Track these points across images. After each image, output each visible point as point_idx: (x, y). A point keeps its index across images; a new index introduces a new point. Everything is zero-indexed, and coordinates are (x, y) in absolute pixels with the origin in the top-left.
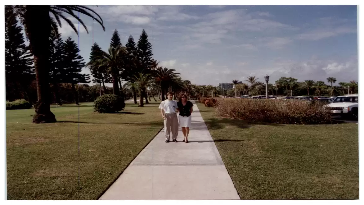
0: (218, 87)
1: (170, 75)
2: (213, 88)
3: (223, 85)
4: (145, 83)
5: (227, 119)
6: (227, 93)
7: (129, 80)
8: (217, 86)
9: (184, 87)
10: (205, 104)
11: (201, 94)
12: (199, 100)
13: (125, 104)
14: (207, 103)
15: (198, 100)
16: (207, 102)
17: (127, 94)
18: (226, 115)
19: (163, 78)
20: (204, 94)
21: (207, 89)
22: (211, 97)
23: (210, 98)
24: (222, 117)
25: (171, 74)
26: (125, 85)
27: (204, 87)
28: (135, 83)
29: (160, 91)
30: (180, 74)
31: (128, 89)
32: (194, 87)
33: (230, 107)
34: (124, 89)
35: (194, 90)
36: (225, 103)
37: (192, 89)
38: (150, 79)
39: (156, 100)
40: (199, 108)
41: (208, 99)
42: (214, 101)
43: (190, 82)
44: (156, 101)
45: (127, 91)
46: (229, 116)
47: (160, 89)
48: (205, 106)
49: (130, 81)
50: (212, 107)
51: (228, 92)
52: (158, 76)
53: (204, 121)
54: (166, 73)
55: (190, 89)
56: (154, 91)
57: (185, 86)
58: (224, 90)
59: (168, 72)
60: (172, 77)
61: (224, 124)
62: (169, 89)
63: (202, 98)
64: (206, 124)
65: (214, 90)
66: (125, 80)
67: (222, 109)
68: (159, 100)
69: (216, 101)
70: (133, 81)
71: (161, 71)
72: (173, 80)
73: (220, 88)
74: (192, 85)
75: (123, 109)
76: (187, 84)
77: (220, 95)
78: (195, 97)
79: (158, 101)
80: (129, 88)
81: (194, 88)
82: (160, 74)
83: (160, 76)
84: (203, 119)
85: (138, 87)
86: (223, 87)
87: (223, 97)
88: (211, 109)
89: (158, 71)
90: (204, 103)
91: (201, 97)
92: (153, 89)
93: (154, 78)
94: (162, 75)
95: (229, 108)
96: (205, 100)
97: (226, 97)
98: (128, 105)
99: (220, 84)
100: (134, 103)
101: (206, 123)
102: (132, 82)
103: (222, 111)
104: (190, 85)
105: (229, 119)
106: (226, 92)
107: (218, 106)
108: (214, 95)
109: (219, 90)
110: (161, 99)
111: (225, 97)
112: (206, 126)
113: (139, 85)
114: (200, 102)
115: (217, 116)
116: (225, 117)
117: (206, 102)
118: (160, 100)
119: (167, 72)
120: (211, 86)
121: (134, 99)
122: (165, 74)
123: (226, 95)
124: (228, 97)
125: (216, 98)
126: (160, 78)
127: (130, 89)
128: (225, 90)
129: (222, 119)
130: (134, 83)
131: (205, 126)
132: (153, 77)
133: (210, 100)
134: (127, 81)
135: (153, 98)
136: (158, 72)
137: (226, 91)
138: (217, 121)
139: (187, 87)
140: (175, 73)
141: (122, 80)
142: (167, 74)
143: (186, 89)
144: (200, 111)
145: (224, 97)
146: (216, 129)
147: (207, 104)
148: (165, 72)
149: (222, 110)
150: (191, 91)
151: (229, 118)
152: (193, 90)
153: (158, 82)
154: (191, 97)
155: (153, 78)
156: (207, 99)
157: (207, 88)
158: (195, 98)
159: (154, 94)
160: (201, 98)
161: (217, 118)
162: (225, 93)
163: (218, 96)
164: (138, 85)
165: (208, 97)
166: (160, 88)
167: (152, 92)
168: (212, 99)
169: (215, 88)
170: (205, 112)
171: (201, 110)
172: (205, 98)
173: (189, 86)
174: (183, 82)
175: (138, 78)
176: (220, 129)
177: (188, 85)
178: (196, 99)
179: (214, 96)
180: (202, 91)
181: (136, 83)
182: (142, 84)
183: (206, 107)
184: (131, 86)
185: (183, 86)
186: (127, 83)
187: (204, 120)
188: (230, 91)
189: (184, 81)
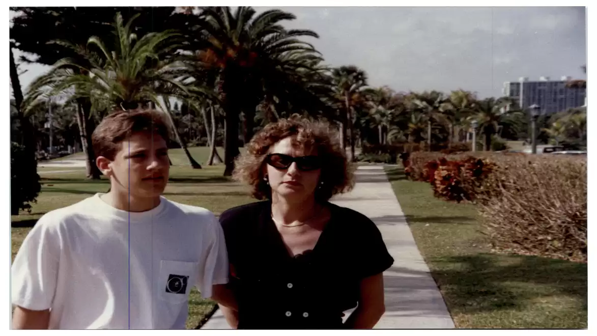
0: (506, 99)
1: (267, 38)
2: (478, 103)
3: (533, 89)
4: (142, 79)
5: (545, 262)
6: (550, 131)
7: (63, 62)
8: (497, 97)
9: (336, 101)
10: (433, 183)
11: (418, 134)
12: (406, 163)
13: (38, 177)
14: (445, 179)
15: (398, 165)
16: (444, 173)
17: (54, 129)
18: (541, 242)
19: (231, 52)
20: (433, 136)
21: (447, 112)
22: (466, 148)
23: (458, 157)
24: (522, 252)
25: (270, 36)
26: (41, 81)
27: (430, 99)
28: (92, 75)
29: (219, 120)
30: (315, 35)
31: (55, 107)
32: (383, 102)
33: (563, 202)
34: (33, 103)
35: (383, 115)
36: (536, 180)
37: (373, 111)
38: (172, 61)
39: (199, 162)
40: (403, 206)
41: (449, 158)
42: (480, 170)
43: (361, 74)
44: (196, 165)
45: (50, 115)
46: (557, 244)
47: (217, 106)
48: (436, 192)
49: (64, 67)
50: (469, 199)
51: (555, 124)
52: (204, 45)
53: (425, 268)
54: (247, 28)
55: (362, 108)
56: (189, 116)
57: (338, 96)
58: (534, 113)
59: (254, 23)
60: (278, 49)
61: (531, 286)
62: (259, 108)
63: (421, 157)
64: (436, 281)
65: (481, 115)
66: (38, 61)
67: (518, 209)
68: (211, 164)
69: (490, 170)
70: (81, 66)
71: (221, 22)
72: (283, 64)
73: (514, 104)
74: (370, 91)
75: (28, 206)
76: (347, 87)
77: (514, 138)
78: (385, 149)
79: (205, 165)
80: (62, 102)
81: (381, 108)
82: (220, 33)
83: (216, 42)
84: (421, 258)
85: (107, 95)
86: (528, 101)
87: (528, 150)
88: (464, 207)
89: (209, 18)
90: (429, 178)
91: (416, 149)
92: (184, 107)
93: (188, 53)
94: (226, 41)
95: (558, 204)
96: (433, 166)
97: (545, 151)
98: (56, 186)
99: (515, 86)
100: (86, 172)
101: (438, 277)
102: (76, 71)
103: (519, 220)
104: (362, 89)
105: (560, 261)
106: (548, 126)
107: (499, 194)
108: (483, 142)
109: (511, 117)
110: (221, 160)
111: (540, 149)
112: (438, 294)
113: (115, 88)
114: (408, 175)
115: (494, 246)
116: (536, 253)
117: (442, 172)
118: (215, 161)
119: (250, 22)
120: (467, 95)
121: (84, 156)
122: (244, 37)
123: (543, 138)
124: (554, 149)
125: (489, 157)
126: (220, 53)
127: (68, 104)
128: (543, 112)
129: (517, 261)
130: (86, 73)
131: (431, 293)
132: (185, 48)
133: (458, 166)
134: (50, 63)
135: (182, 150)
136: (208, 23)
137: (546, 122)
138: (493, 270)
139: (346, 98)
140: (293, 33)
141: (24, 59)
142: (253, 34)
143: (344, 111)
144: (410, 219)
145: (534, 151)
146: (490, 310)
147: (442, 183)
148: (244, 25)
149: (523, 216)
150: (368, 122)
151: (556, 256)
152: (377, 117)
153: (204, 76)
154: (365, 150)
155: (181, 52)
156: (444, 162)
157: (450, 107)
158: (387, 156)
159: (187, 134)
160: (413, 155)
161: (494, 254)
162: (537, 129)
163: (503, 148)
164: (107, 87)
165: (454, 150)
166: (215, 100)
167: (177, 123)
168: (471, 158)
169: (486, 107)
170: (435, 225)
171: (410, 212)
172: (437, 156)
173: (355, 96)
174: (329, 74)
175: (109, 52)
176: (513, 312)
177: (354, 92)
178: (393, 161)
179: (479, 147)
180: (420, 121)
181: (97, 76)
182: (126, 83)
183: (441, 201)
184: (72, 90)
185: (327, 92)
186: (50, 75)
187: (427, 261)
188: (566, 119)
189: (337, 73)
